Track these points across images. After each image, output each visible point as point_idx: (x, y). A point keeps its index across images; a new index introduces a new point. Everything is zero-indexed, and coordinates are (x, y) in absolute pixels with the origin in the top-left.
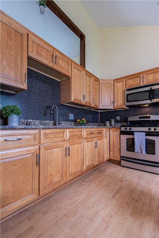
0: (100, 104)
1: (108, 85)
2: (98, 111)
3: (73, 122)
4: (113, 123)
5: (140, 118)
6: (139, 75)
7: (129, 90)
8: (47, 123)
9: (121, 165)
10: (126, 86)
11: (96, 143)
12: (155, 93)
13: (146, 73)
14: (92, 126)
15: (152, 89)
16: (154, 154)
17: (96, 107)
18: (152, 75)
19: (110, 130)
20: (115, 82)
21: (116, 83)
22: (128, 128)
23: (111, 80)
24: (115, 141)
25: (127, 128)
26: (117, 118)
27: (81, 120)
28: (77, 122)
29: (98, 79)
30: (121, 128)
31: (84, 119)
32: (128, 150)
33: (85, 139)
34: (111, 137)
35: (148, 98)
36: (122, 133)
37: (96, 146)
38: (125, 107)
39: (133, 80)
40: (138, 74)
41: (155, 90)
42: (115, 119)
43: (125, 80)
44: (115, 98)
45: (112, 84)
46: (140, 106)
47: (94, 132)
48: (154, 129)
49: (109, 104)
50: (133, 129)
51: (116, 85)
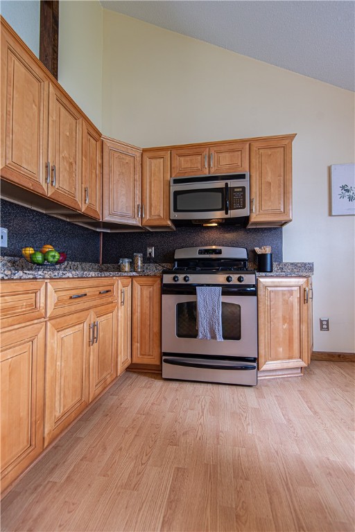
0: (106, 207)
1: (128, 159)
2: (98, 230)
4: (139, 263)
5: (201, 252)
6: (202, 149)
7: (176, 181)
9: (164, 376)
10: (173, 170)
11: (94, 326)
12: (234, 196)
13: (215, 149)
14: (79, 273)
15: (229, 186)
16: (239, 338)
17: (91, 214)
18: (227, 155)
19: (134, 281)
20: (145, 157)
21: (147, 161)
22: (181, 277)
24: (148, 312)
25: (177, 277)
26: (149, 250)
27: (38, 249)
28: (21, 256)
29: (100, 135)
30: (164, 275)
31: (48, 248)
32: (179, 335)
33: (51, 319)
34: (137, 302)
35: (220, 207)
36: (167, 289)
37: (94, 338)
38: (169, 223)
39: (188, 158)
40: (200, 145)
41: (236, 190)
42: (145, 255)
43: (169, 155)
44: (144, 197)
45: (139, 159)
46: (199, 226)
47: (86, 291)
48: (240, 279)
49: (130, 213)
50: (194, 279)
51: (148, 163)
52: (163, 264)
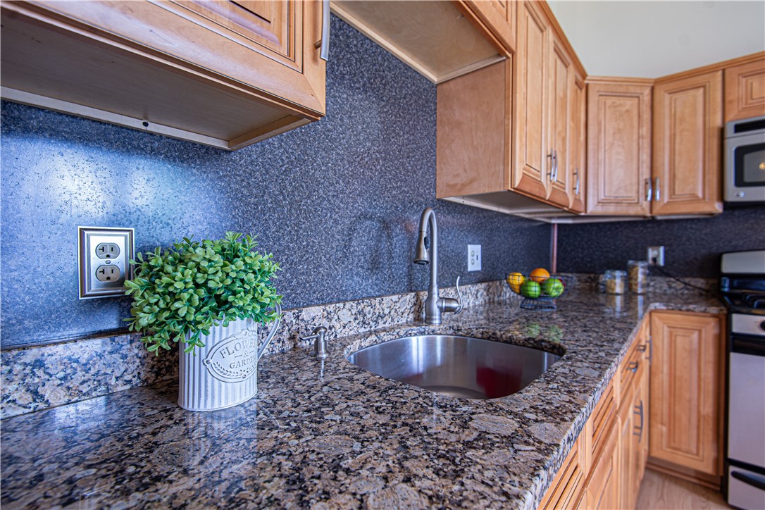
0: (591, 192)
1: (625, 104)
3: (481, 282)
4: (640, 277)
7: (739, 128)
8: (386, 311)
9: (731, 502)
10: (729, 106)
20: (659, 92)
23: (642, 82)
26: (652, 252)
27: (529, 275)
29: (584, 77)
38: (717, 207)
43: (719, 79)
44: (659, 164)
49: (630, 195)
51: (667, 102)
52: (687, 280)
